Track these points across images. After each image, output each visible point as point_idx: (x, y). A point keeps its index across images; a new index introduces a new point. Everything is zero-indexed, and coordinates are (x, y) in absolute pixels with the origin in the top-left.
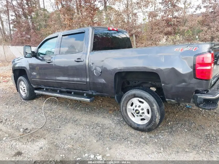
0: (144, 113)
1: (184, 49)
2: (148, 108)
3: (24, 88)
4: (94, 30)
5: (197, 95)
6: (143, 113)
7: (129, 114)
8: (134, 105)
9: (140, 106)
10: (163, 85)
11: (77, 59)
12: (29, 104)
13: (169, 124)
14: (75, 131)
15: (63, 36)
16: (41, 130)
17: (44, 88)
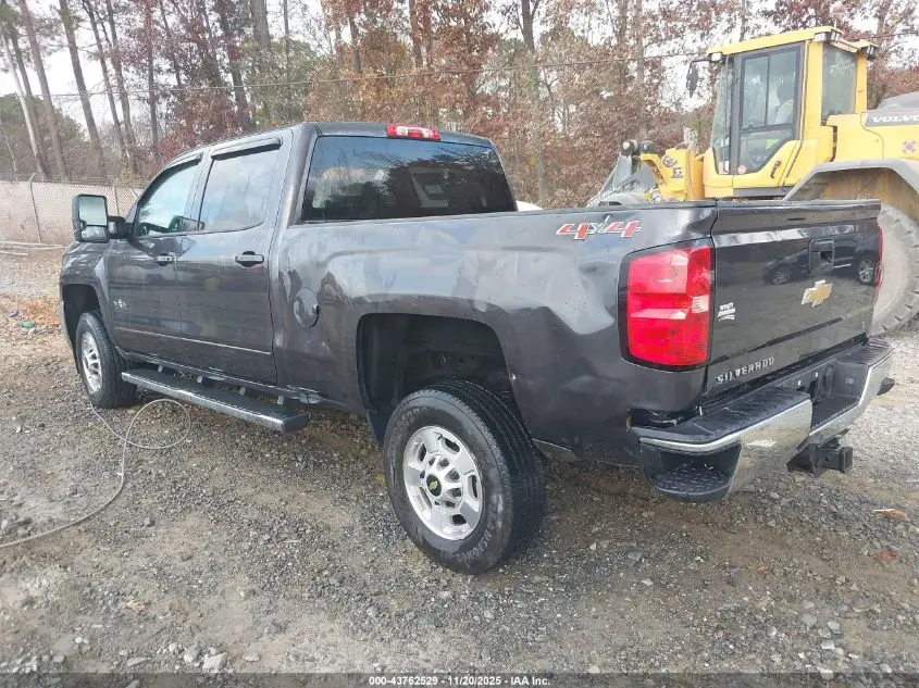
0: (459, 494)
1: (591, 228)
2: (474, 473)
3: (95, 361)
4: (315, 136)
5: (638, 430)
6: (457, 492)
7: (412, 492)
8: (428, 457)
9: (444, 463)
10: (514, 378)
11: (245, 253)
12: (103, 422)
13: (593, 547)
14: (195, 544)
15: (215, 158)
16: (74, 531)
17: (156, 367)
